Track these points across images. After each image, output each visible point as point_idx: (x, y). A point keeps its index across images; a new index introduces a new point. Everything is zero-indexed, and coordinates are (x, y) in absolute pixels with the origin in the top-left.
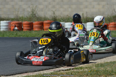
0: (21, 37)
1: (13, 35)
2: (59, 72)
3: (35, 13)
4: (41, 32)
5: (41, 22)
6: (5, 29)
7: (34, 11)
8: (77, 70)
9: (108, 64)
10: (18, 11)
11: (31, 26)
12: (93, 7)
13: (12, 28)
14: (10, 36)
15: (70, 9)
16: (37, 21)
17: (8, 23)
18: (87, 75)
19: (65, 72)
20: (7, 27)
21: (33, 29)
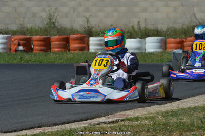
0: (30, 63)
1: (15, 59)
2: (98, 126)
3: (54, 21)
4: (65, 54)
5: (64, 37)
6: (2, 49)
7: (52, 17)
8: (130, 123)
9: (184, 111)
10: (24, 18)
11: (47, 45)
12: (157, 11)
13: (13, 48)
14: (10, 62)
15: (115, 14)
16: (57, 35)
17: (7, 38)
18: (148, 131)
19: (109, 125)
20: (6, 46)
21: (51, 49)
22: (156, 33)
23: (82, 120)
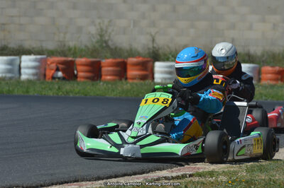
0: (71, 95)
1: (50, 89)
3: (107, 38)
4: (119, 84)
5: (119, 60)
6: (34, 75)
7: (104, 32)
8: (202, 179)
10: (65, 33)
11: (95, 71)
12: (250, 28)
13: (49, 73)
14: (44, 93)
15: (192, 31)
16: (110, 58)
17: (40, 61)
20: (38, 71)
21: (101, 76)
22: (247, 58)
23: (135, 174)
